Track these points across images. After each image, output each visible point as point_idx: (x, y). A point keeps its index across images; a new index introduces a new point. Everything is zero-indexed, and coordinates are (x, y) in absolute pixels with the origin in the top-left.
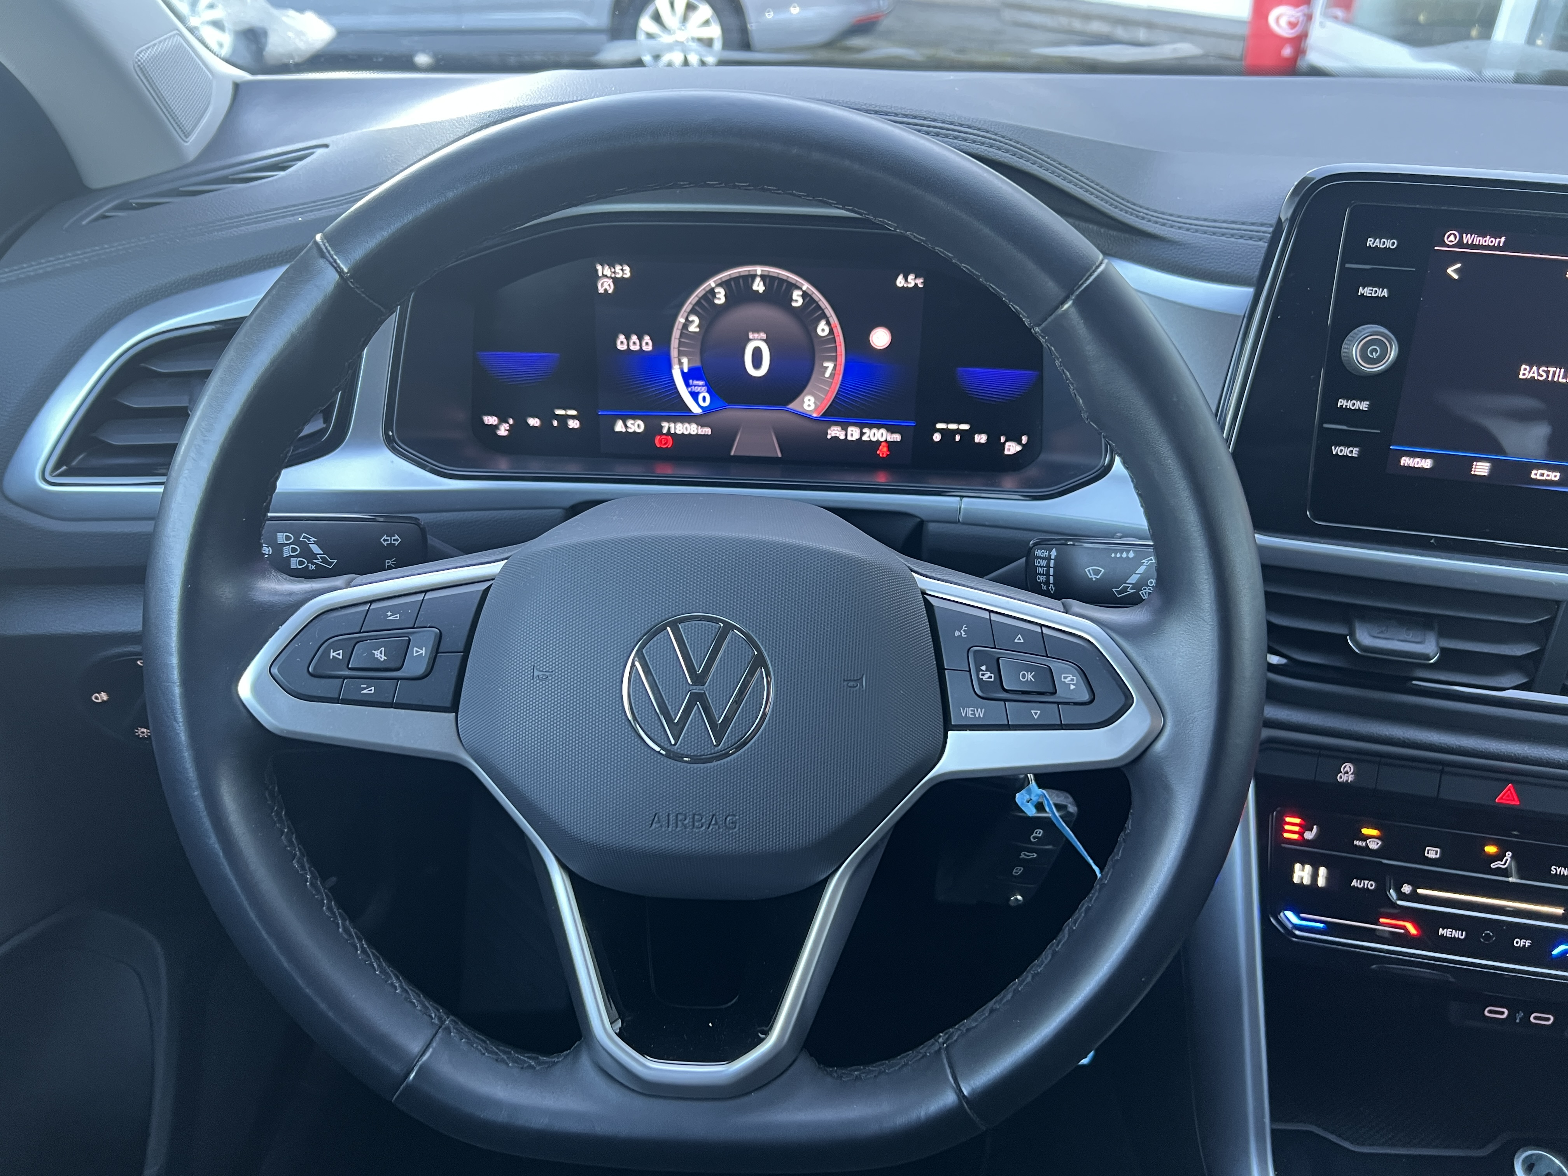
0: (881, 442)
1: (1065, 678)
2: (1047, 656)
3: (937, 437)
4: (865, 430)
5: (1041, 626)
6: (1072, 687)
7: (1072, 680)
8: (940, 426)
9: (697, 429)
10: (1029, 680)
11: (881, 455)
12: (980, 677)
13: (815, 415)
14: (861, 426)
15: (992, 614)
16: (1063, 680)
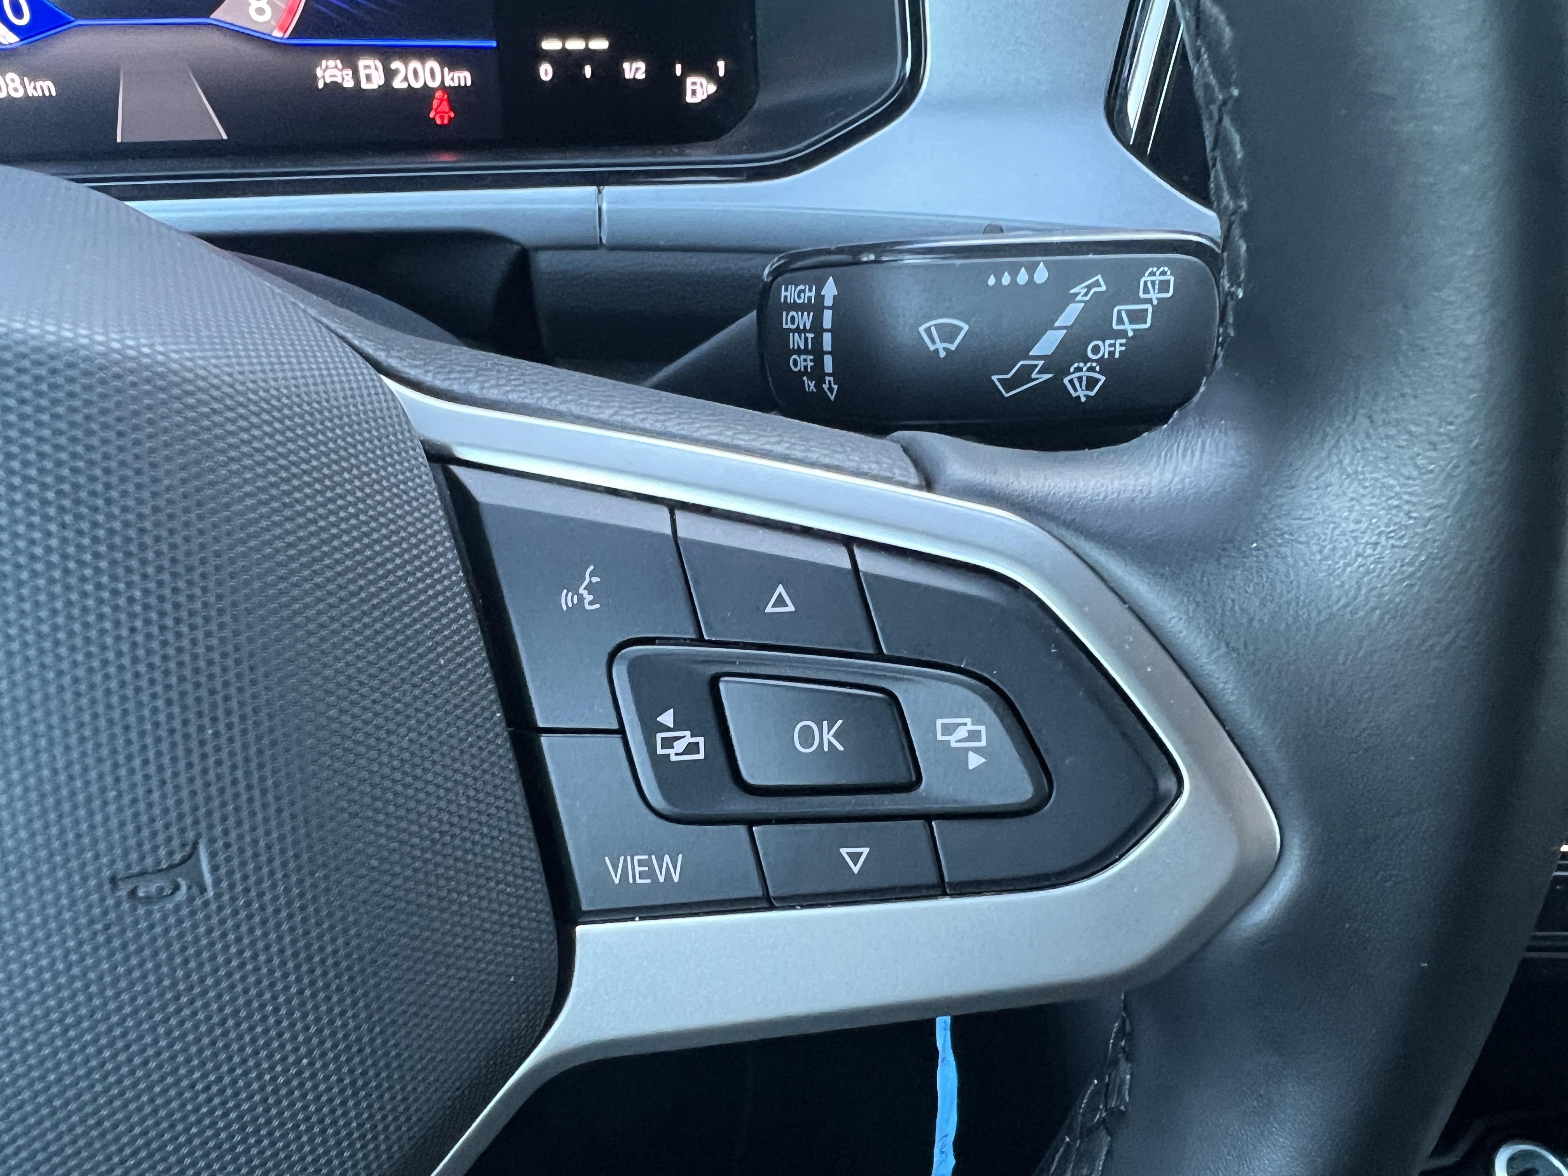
0: (434, 90)
1: (949, 729)
2: (879, 656)
3: (546, 72)
4: (396, 65)
5: (848, 542)
6: (975, 761)
7: (974, 736)
8: (550, 44)
9: (23, 84)
10: (826, 749)
11: (439, 122)
12: (660, 751)
13: (277, 34)
14: (386, 54)
15: (679, 515)
16: (940, 737)
